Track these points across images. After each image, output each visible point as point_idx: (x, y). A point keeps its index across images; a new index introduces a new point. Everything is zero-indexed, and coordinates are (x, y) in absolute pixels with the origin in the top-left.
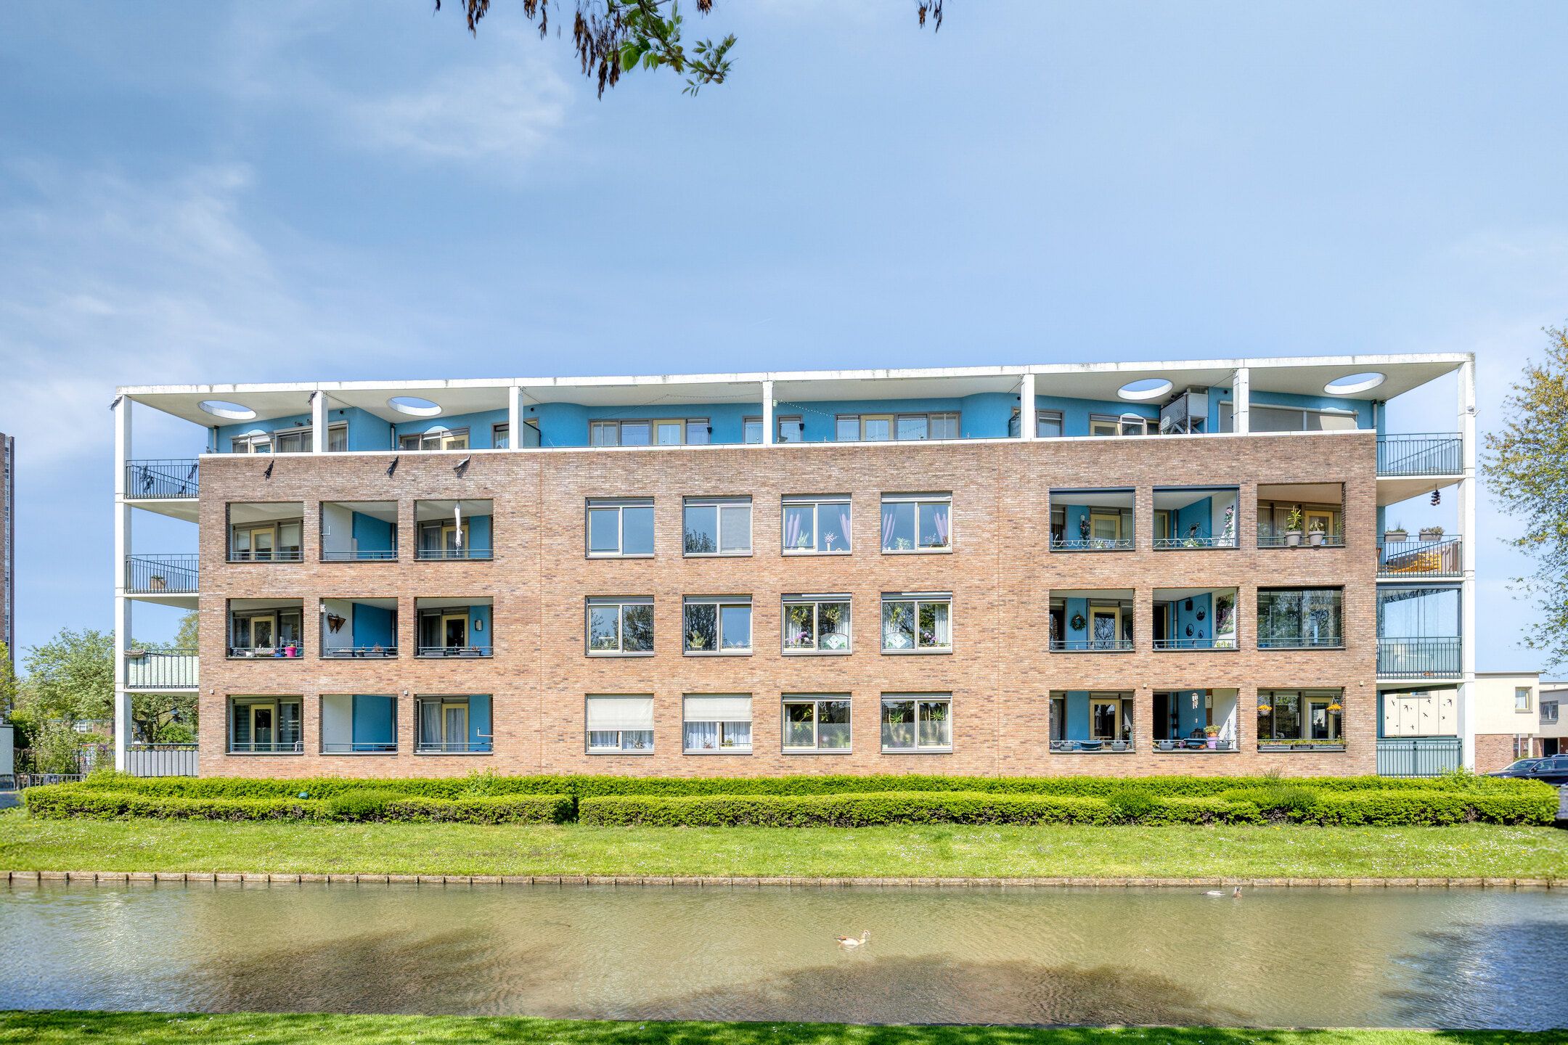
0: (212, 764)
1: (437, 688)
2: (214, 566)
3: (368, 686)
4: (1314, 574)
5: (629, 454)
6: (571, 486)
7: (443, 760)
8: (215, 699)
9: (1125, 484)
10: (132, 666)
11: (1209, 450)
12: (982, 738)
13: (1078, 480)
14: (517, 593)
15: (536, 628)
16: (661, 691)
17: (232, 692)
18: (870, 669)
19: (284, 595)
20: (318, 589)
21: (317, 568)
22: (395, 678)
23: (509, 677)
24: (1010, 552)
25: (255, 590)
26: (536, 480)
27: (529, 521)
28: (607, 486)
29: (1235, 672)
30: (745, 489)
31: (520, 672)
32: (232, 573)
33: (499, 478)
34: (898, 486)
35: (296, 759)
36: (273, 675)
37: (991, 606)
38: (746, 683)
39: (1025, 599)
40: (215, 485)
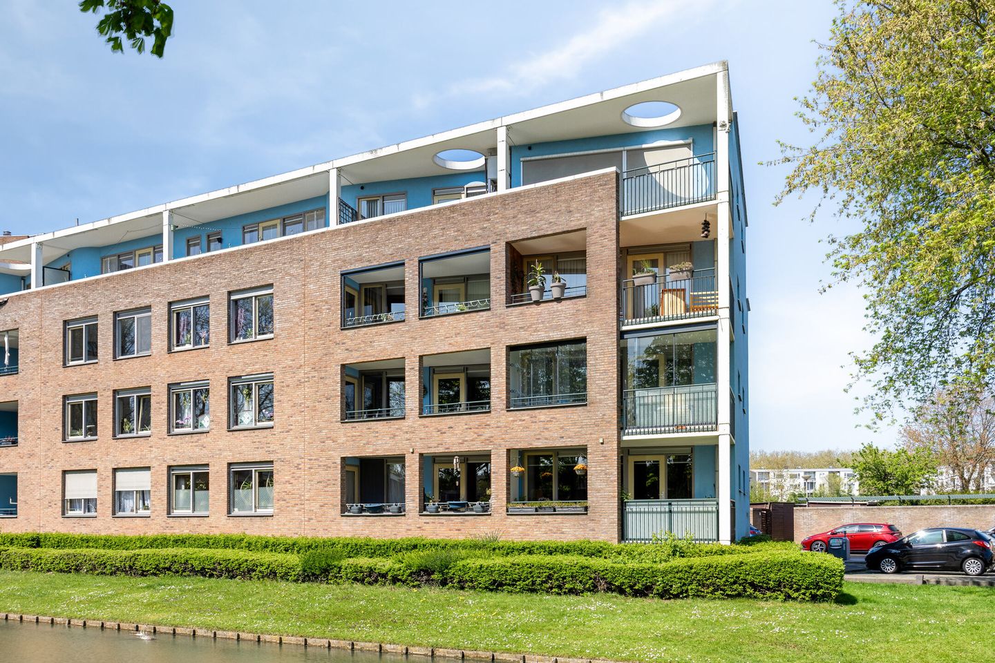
4: (557, 328)
5: (86, 283)
6: (56, 313)
9: (397, 259)
11: (464, 214)
12: (293, 503)
13: (361, 260)
14: (30, 396)
15: (37, 422)
16: (100, 468)
18: (221, 444)
23: (26, 459)
24: (312, 332)
26: (39, 311)
27: (36, 342)
28: (73, 310)
29: (487, 433)
30: (147, 301)
31: (31, 456)
33: (21, 312)
34: (238, 285)
37: (299, 383)
38: (147, 458)
39: (323, 375)
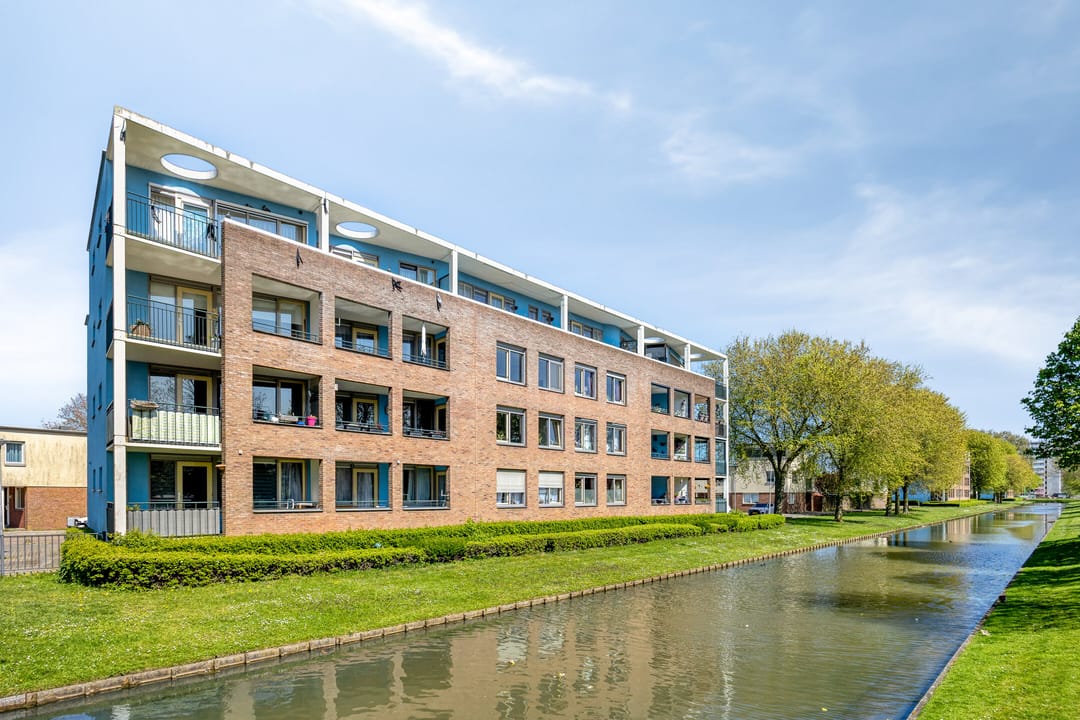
0: (239, 522)
1: (418, 460)
2: (241, 331)
3: (372, 455)
4: (705, 433)
5: (517, 318)
6: (490, 331)
7: (421, 513)
8: (241, 459)
9: (668, 385)
11: (683, 375)
12: (634, 498)
13: (657, 380)
14: (463, 397)
15: (472, 422)
16: (529, 469)
17: (259, 453)
18: (603, 462)
19: (306, 371)
20: (335, 370)
21: (334, 353)
22: (391, 450)
23: (459, 455)
24: (641, 409)
25: (280, 361)
26: (473, 322)
27: (469, 349)
28: (506, 335)
29: (691, 470)
30: (561, 354)
31: (464, 452)
32: (258, 341)
33: (453, 314)
34: (611, 368)
35: (317, 516)
36: (297, 441)
37: (637, 434)
38: (561, 466)
39: (645, 432)
40: (243, 254)
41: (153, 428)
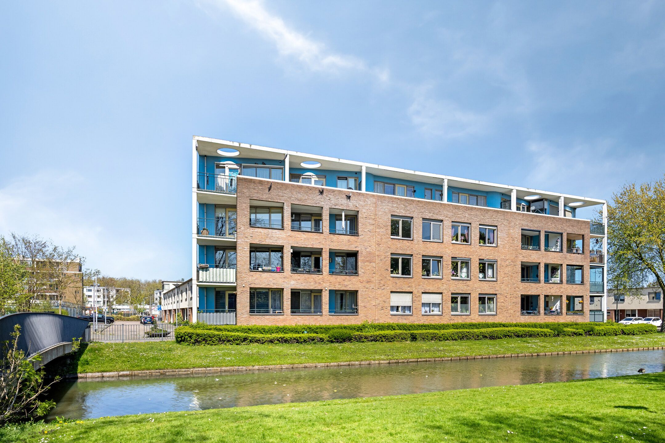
0: (243, 319)
1: (338, 287)
2: (244, 228)
3: (311, 285)
4: (578, 261)
5: (405, 199)
6: (386, 209)
7: (340, 317)
8: (244, 289)
9: (539, 229)
10: (201, 272)
11: (557, 221)
12: (504, 310)
13: (527, 226)
14: (368, 250)
15: (374, 264)
16: (415, 292)
17: (252, 286)
18: (476, 285)
19: (276, 244)
20: (290, 242)
21: (290, 233)
22: (322, 282)
23: (364, 284)
24: (512, 248)
25: (263, 240)
26: (374, 206)
27: (372, 222)
28: (398, 211)
29: (562, 290)
30: (440, 218)
31: (368, 282)
32: (252, 232)
33: (361, 203)
34: (484, 222)
35: (281, 317)
36: (271, 279)
37: (507, 266)
38: (440, 289)
39: (515, 264)
40: (245, 191)
41: (208, 276)
